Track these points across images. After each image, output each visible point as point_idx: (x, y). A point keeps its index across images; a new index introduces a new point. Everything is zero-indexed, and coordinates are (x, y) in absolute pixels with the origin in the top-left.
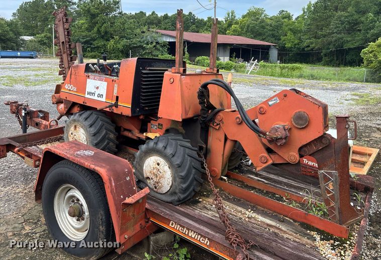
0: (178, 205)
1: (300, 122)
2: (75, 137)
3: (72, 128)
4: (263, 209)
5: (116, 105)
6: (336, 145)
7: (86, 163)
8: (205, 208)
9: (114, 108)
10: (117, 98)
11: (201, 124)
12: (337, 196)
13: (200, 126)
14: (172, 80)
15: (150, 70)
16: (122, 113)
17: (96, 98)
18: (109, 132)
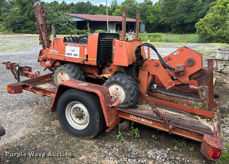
0: (129, 109)
1: (190, 63)
2: (62, 79)
3: (60, 74)
4: (170, 108)
5: (87, 60)
6: (208, 73)
7: (88, 89)
8: (142, 109)
9: (85, 61)
10: (87, 56)
11: (135, 67)
12: (208, 98)
13: (135, 69)
14: (121, 45)
15: (104, 40)
16: (90, 64)
17: (72, 56)
18: (81, 75)
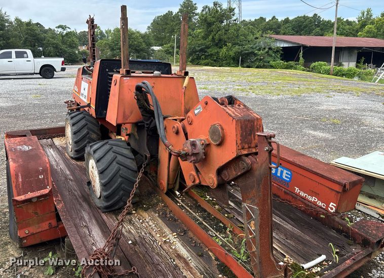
0: (105, 212)
1: (215, 137)
4: (192, 236)
5: (90, 107)
6: (258, 172)
8: (131, 221)
11: (146, 131)
12: (258, 238)
14: (115, 82)
16: (92, 114)
18: (91, 132)
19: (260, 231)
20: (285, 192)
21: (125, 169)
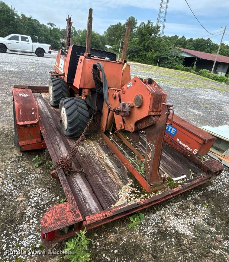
0: (69, 138)
1: (137, 103)
4: (116, 157)
5: (64, 75)
6: (158, 126)
8: (83, 145)
10: (65, 71)
11: (96, 95)
12: (152, 162)
14: (81, 61)
16: (65, 80)
18: (63, 92)
19: (154, 158)
20: (171, 140)
21: (82, 116)
